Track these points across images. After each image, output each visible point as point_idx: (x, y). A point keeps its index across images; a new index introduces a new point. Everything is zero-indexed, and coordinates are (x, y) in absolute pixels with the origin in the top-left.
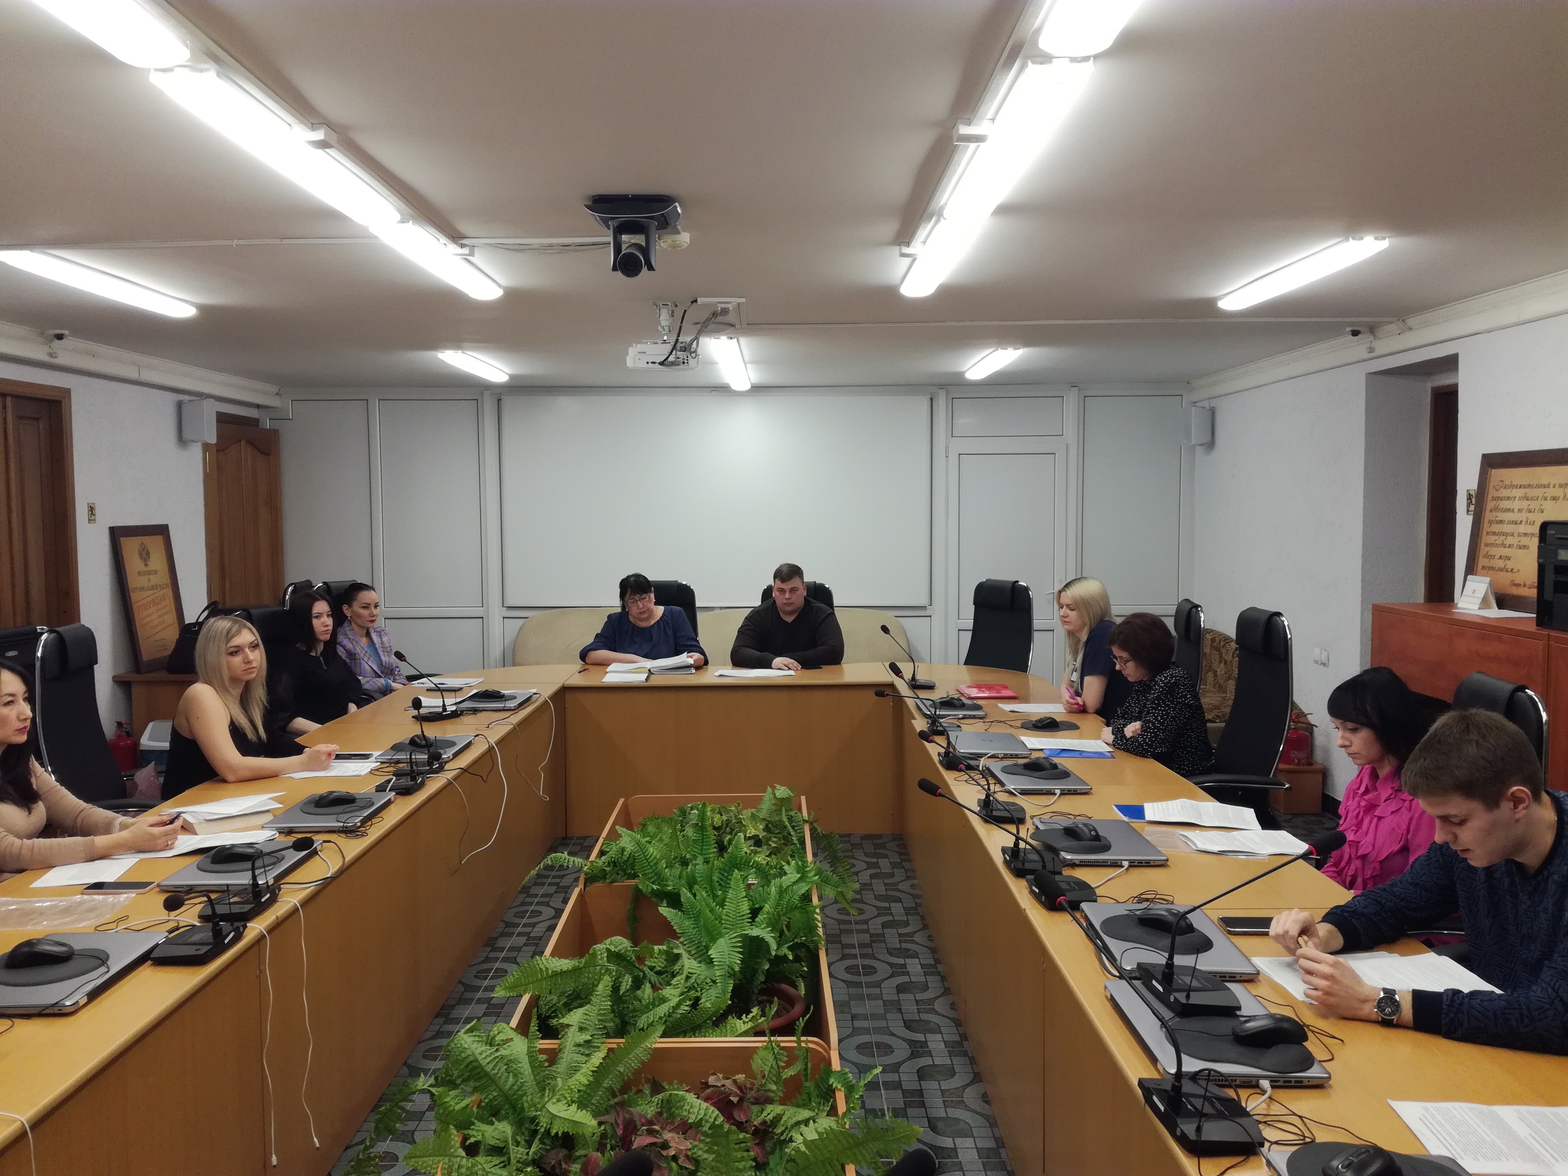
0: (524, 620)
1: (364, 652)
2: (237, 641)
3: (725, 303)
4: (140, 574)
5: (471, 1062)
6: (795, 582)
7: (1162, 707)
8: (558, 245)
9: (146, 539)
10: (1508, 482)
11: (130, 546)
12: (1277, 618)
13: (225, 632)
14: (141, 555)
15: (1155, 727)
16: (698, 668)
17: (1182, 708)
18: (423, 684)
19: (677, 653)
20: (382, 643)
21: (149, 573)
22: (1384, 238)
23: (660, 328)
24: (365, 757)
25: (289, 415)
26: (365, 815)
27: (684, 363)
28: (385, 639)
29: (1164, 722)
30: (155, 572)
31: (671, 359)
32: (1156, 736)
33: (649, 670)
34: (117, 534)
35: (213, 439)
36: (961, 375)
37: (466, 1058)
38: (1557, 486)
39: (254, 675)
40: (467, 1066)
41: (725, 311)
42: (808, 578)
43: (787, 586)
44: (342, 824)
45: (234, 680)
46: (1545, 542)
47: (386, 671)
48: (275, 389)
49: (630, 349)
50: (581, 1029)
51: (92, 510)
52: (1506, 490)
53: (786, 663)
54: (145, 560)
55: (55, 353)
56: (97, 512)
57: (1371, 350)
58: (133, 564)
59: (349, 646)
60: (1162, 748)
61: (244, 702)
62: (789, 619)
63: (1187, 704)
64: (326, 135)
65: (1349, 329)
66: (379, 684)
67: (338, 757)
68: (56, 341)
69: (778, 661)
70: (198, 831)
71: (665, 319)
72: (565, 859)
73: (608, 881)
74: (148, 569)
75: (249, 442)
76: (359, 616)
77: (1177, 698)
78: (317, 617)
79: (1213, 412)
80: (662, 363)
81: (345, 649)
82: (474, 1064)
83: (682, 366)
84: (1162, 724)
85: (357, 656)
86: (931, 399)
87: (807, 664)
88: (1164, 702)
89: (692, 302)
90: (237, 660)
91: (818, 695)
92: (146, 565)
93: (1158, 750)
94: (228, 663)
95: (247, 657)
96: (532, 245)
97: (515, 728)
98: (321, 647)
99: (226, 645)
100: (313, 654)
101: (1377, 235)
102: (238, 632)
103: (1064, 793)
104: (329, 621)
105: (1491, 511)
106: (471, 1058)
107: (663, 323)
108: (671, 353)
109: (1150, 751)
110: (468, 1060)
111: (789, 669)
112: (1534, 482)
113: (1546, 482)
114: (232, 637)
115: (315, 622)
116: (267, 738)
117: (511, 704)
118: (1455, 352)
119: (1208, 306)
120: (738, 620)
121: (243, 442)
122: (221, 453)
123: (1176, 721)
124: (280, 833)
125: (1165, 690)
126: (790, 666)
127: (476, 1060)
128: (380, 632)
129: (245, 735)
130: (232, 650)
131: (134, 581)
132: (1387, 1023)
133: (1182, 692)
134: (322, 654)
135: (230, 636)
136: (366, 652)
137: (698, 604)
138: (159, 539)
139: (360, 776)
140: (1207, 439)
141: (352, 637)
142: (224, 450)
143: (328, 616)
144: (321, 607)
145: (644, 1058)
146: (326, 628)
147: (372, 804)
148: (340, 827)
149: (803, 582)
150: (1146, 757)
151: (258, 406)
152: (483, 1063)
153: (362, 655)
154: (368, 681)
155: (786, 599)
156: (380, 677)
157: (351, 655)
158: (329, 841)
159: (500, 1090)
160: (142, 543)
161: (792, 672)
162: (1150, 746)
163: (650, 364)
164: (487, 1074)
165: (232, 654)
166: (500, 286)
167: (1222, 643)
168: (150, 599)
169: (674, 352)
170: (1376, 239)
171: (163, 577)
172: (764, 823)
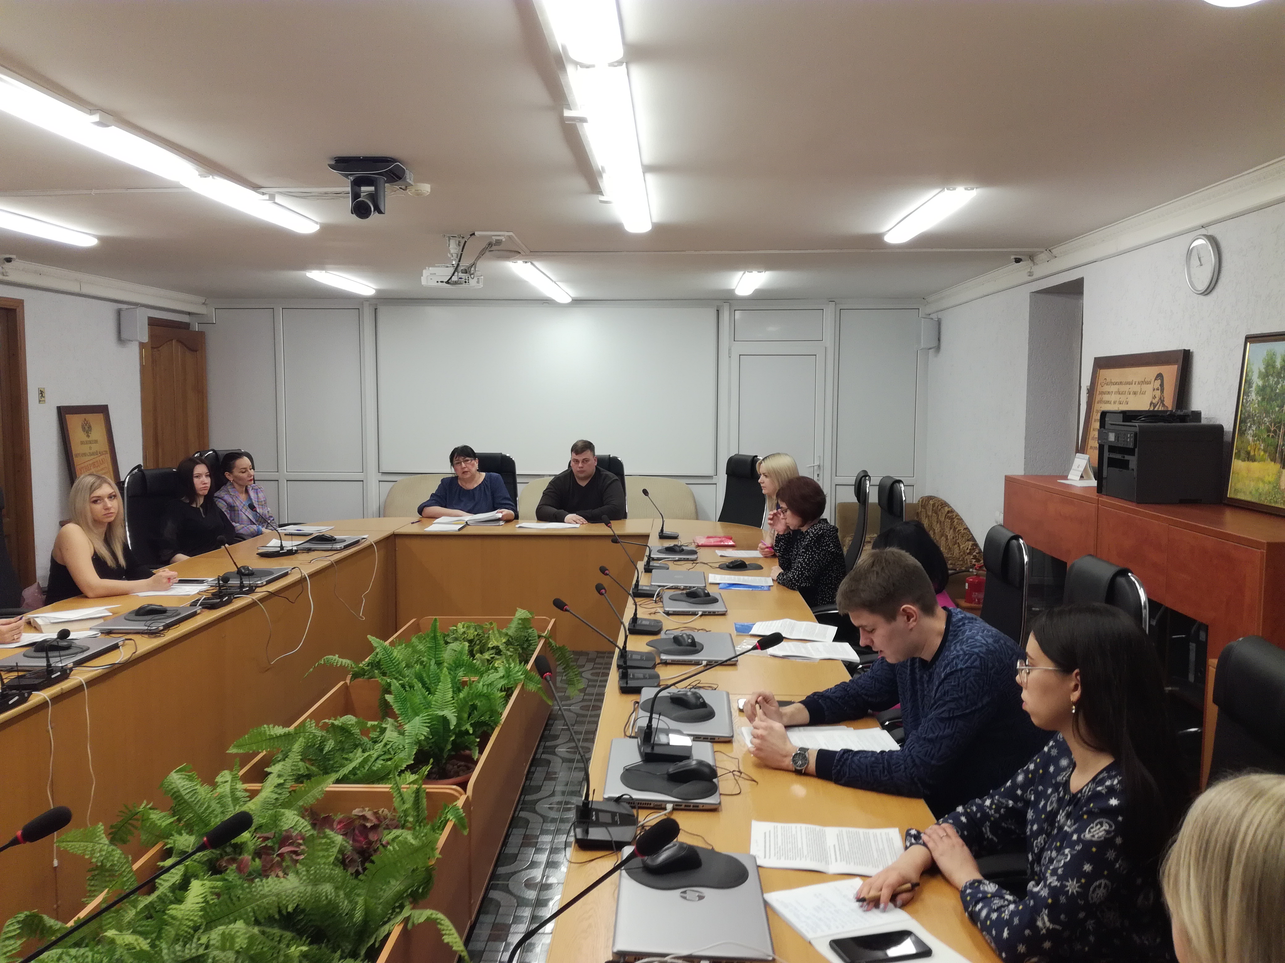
0: (393, 483)
1: (242, 505)
2: (98, 493)
3: (499, 236)
4: (82, 443)
5: (175, 792)
6: (587, 454)
7: (809, 552)
8: (332, 193)
9: (89, 417)
10: (1108, 380)
11: (74, 422)
12: (898, 484)
13: (89, 486)
14: (84, 429)
15: (802, 567)
16: (508, 521)
17: (825, 553)
18: (285, 530)
19: (494, 509)
20: (258, 498)
21: (90, 442)
22: (972, 189)
23: (449, 255)
24: (202, 582)
25: (213, 321)
26: (167, 622)
27: (466, 282)
28: (261, 495)
29: (809, 563)
30: (96, 442)
31: (455, 278)
32: (803, 574)
33: (466, 522)
34: (63, 412)
35: (145, 339)
36: (732, 291)
37: (172, 789)
38: (1137, 383)
39: (112, 519)
40: (172, 795)
41: (498, 242)
42: (600, 451)
43: (580, 458)
44: (146, 628)
45: (97, 522)
46: (1104, 428)
47: (260, 520)
48: (202, 300)
49: (424, 271)
50: (279, 776)
51: (42, 393)
52: (1108, 386)
53: (574, 519)
54: (87, 432)
55: (7, 272)
56: (47, 395)
57: (1031, 274)
58: (77, 435)
59: (230, 500)
60: (806, 583)
61: (108, 541)
62: (583, 484)
63: (829, 551)
64: (100, 117)
65: (1013, 257)
66: (252, 530)
67: (181, 581)
68: (7, 263)
69: (570, 517)
70: (43, 630)
71: (453, 248)
72: (335, 660)
73: (365, 677)
74: (90, 439)
75: (179, 341)
76: (241, 479)
77: (822, 546)
78: (197, 477)
79: (939, 323)
80: (448, 282)
81: (226, 503)
82: (177, 794)
83: (464, 285)
84: (808, 565)
85: (236, 508)
86: (718, 311)
87: (592, 519)
88: (812, 548)
89: (471, 235)
90: (98, 507)
91: (592, 542)
92: (88, 436)
93: (803, 585)
94: (91, 509)
95: (105, 505)
96: (314, 192)
97: (333, 564)
98: (201, 501)
99: (90, 496)
100: (194, 506)
101: (966, 187)
102: (100, 486)
103: (704, 614)
104: (208, 480)
105: (1098, 403)
106: (175, 790)
107: (452, 251)
108: (453, 275)
109: (797, 585)
110: (173, 791)
111: (577, 523)
112: (1124, 380)
113: (1130, 380)
114: (94, 490)
115: (196, 480)
116: (127, 566)
117: (338, 546)
118: (1082, 276)
119: (876, 240)
120: (544, 484)
121: (174, 341)
122: (155, 350)
123: (819, 564)
124: (102, 633)
125: (814, 539)
126: (578, 521)
127: (179, 791)
128: (257, 490)
129: (105, 563)
130: (94, 499)
131: (77, 448)
132: (798, 772)
133: (826, 542)
134: (201, 506)
135: (93, 488)
136: (244, 505)
137: (518, 472)
138: (101, 416)
139: (189, 595)
140: (934, 344)
141: (232, 494)
142: (159, 347)
143: (207, 476)
144: (201, 469)
145: (319, 797)
146: (204, 486)
147: (179, 614)
148: (145, 630)
149: (594, 455)
150: (794, 590)
151: (189, 314)
152: (184, 793)
153: (241, 508)
154: (243, 527)
155: (580, 467)
156: (254, 524)
157: (231, 508)
158: (130, 639)
159: (196, 812)
160: (85, 419)
161: (578, 526)
162: (798, 581)
163: (439, 283)
164: (185, 801)
165: (95, 502)
166: (317, 223)
167: (940, 507)
168: (91, 462)
169: (456, 273)
170: (966, 189)
171: (103, 445)
172: (507, 638)
